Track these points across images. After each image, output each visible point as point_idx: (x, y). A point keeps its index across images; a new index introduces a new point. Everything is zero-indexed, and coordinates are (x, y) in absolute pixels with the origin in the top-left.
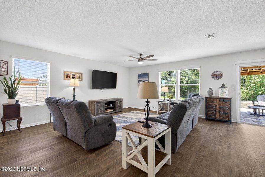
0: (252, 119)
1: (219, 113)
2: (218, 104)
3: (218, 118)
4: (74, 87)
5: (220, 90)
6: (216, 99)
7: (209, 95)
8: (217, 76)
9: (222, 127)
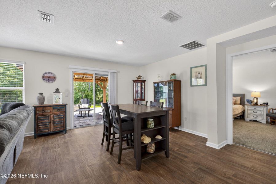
0: (80, 121)
1: (53, 124)
2: (51, 113)
3: (51, 131)
5: (54, 96)
6: (49, 108)
7: (40, 103)
8: (49, 78)
9: (57, 141)
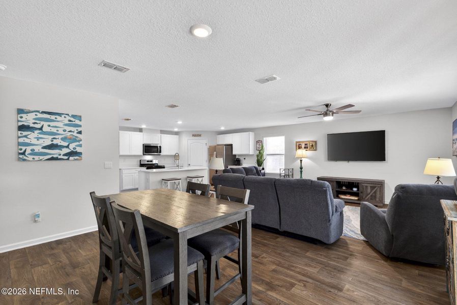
4: (301, 158)
